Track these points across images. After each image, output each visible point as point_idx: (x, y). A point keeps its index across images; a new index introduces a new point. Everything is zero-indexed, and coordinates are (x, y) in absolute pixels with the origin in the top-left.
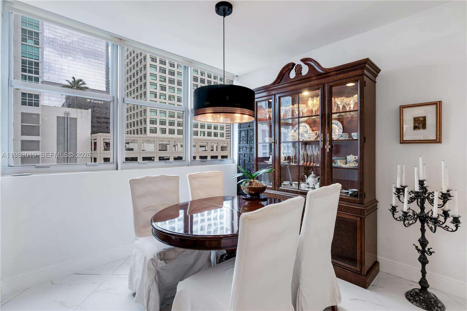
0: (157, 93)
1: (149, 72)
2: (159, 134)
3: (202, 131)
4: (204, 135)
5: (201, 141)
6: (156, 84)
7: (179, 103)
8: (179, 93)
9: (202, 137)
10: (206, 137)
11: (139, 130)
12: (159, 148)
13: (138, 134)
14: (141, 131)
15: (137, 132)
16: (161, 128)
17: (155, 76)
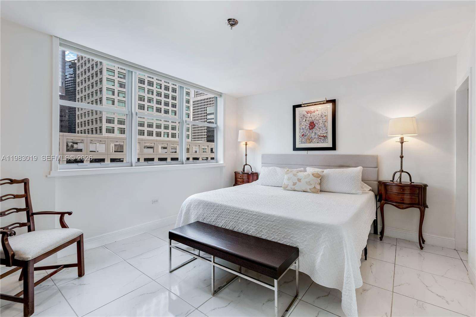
0: (115, 91)
1: (106, 67)
2: (117, 134)
3: (166, 132)
4: (168, 137)
5: (161, 142)
6: (114, 80)
7: (140, 101)
8: (140, 91)
9: (166, 139)
10: (170, 138)
11: (94, 129)
12: (115, 148)
13: (92, 133)
14: (96, 130)
15: (92, 131)
16: (120, 128)
17: (113, 71)
